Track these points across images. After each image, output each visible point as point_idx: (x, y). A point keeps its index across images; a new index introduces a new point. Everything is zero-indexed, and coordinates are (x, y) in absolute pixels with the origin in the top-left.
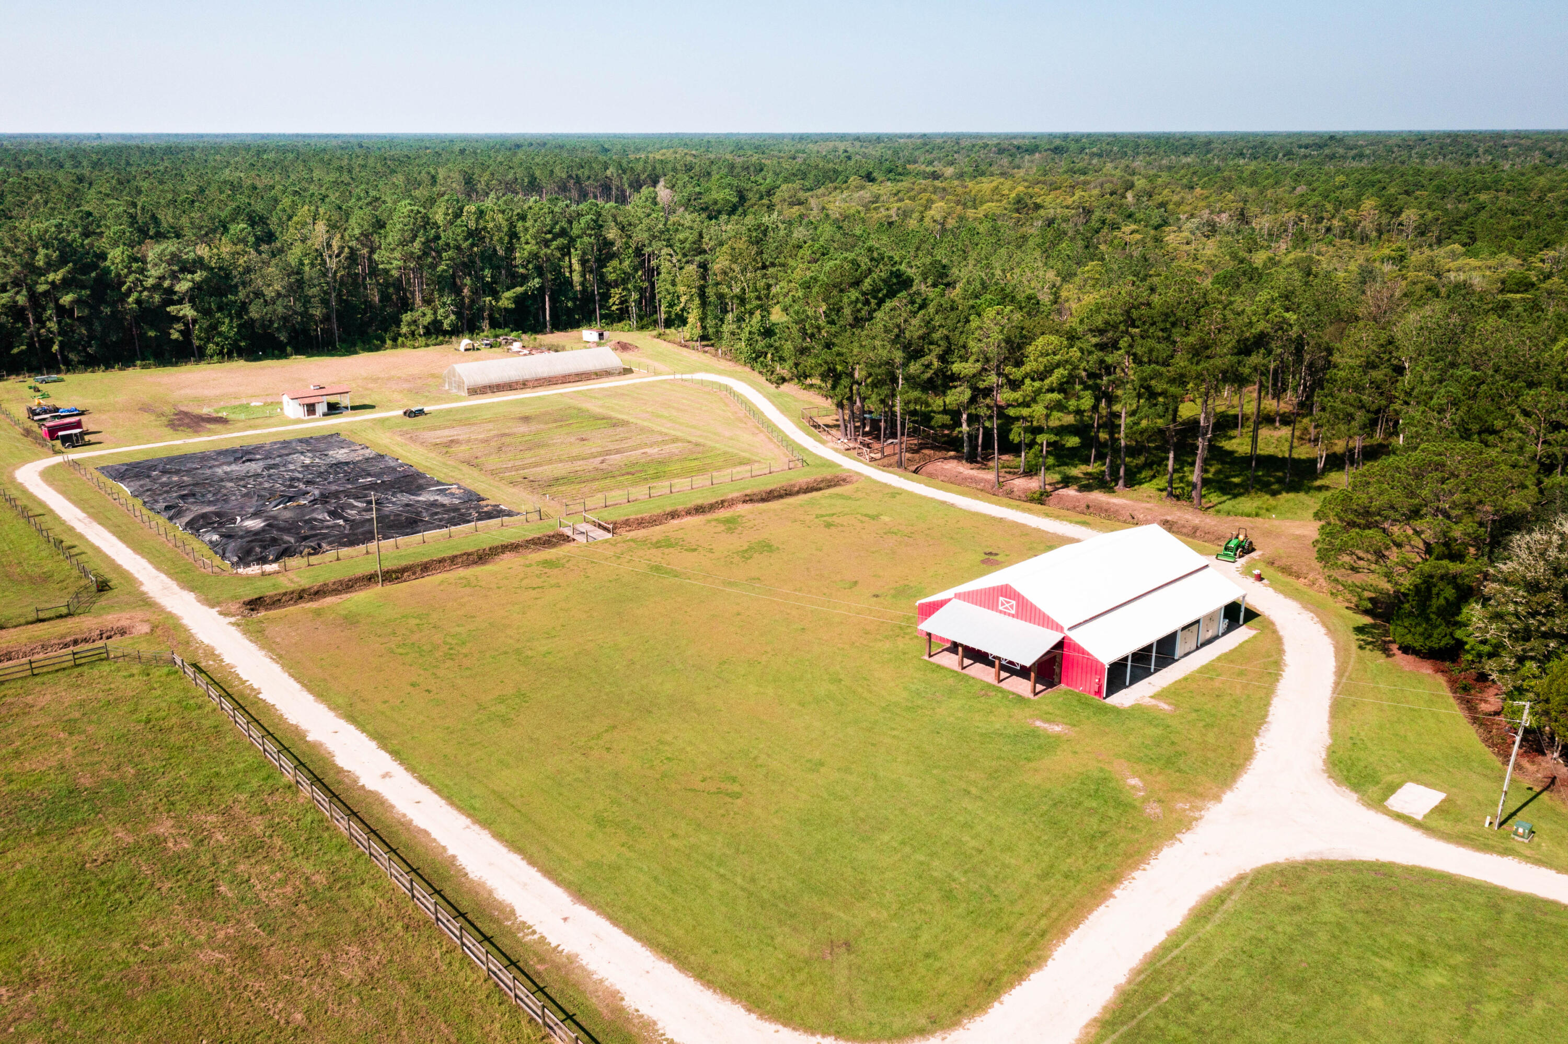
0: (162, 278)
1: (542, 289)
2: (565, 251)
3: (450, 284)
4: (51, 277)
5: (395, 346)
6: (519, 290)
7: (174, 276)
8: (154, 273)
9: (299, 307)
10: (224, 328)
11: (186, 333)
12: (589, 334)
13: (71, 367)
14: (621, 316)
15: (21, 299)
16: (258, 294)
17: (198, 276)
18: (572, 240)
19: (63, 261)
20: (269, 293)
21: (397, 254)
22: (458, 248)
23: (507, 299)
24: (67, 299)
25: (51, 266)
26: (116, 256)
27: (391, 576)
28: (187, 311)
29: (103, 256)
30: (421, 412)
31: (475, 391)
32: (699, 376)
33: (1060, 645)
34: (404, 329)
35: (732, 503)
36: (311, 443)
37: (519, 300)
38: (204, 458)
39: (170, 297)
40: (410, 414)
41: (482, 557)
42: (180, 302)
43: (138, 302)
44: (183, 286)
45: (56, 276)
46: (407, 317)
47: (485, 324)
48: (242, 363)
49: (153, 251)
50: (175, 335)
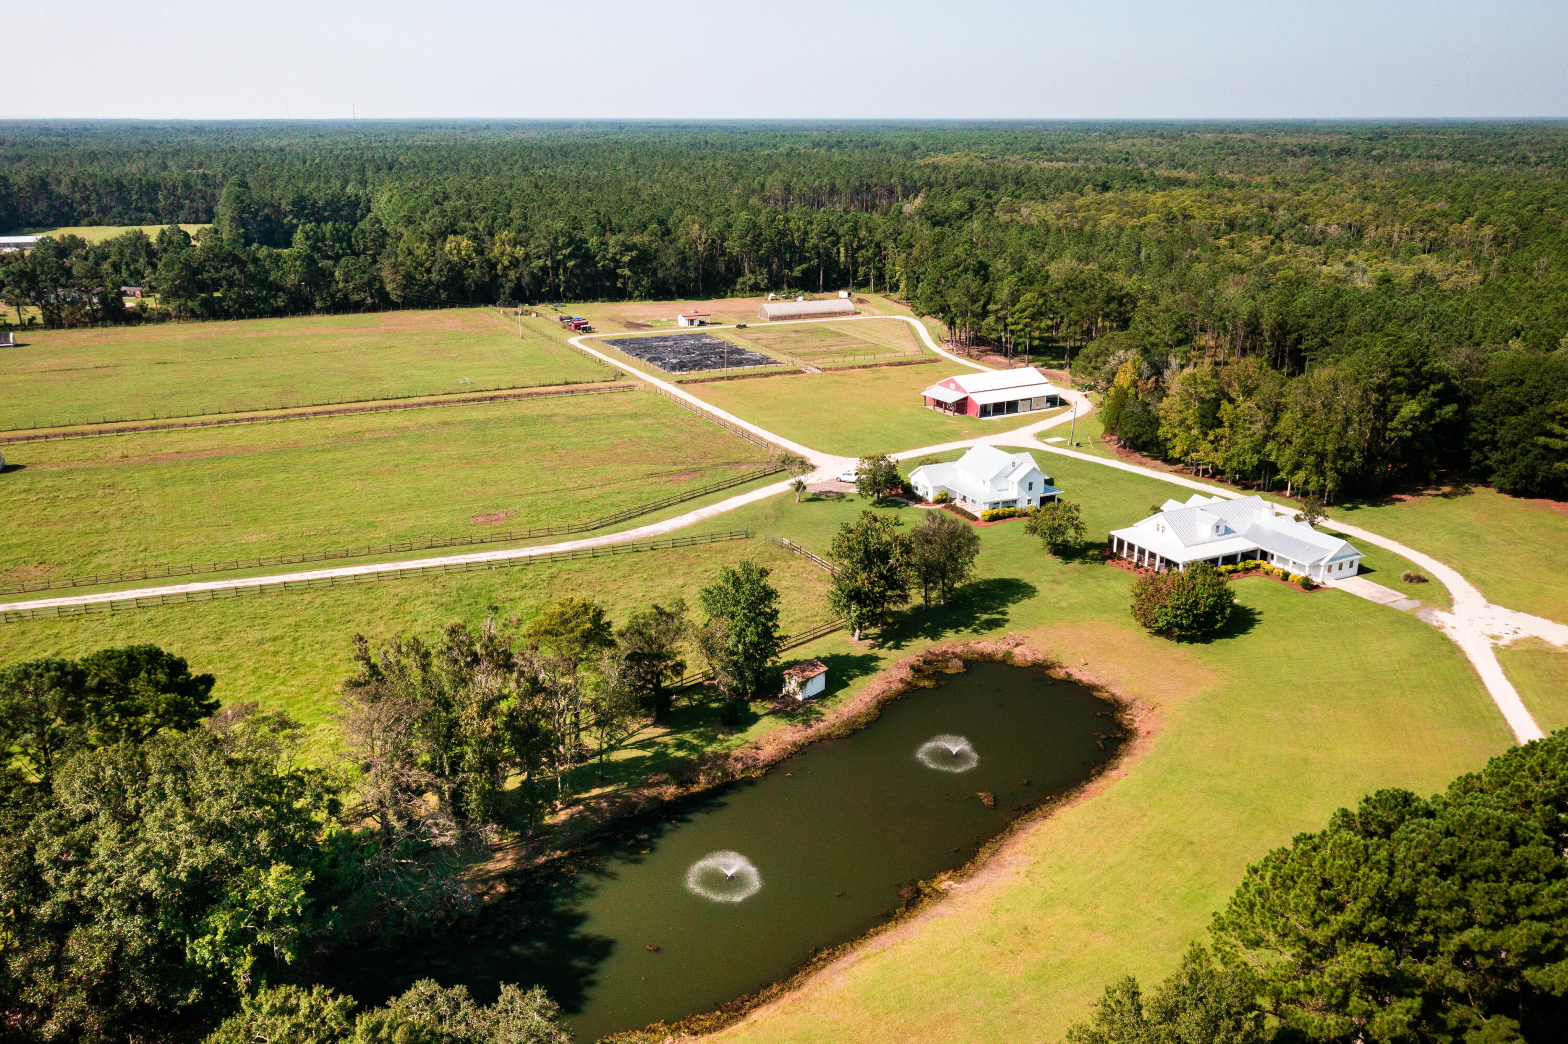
0: (616, 254)
1: (818, 266)
2: (836, 243)
3: (765, 262)
4: (564, 252)
5: (732, 297)
6: (805, 266)
7: (622, 255)
8: (612, 250)
9: (683, 273)
10: (644, 283)
11: (624, 284)
12: (843, 294)
13: (569, 300)
14: (863, 284)
15: (549, 263)
16: (663, 265)
17: (634, 253)
18: (839, 238)
19: (569, 244)
20: (669, 264)
21: (737, 244)
22: (771, 241)
23: (797, 271)
24: (571, 264)
25: (565, 246)
26: (593, 242)
27: (729, 378)
28: (627, 272)
29: (586, 242)
30: (745, 326)
31: (774, 318)
32: (897, 317)
33: (966, 399)
34: (738, 287)
35: (881, 365)
36: (692, 336)
37: (804, 272)
38: (646, 339)
39: (617, 263)
40: (739, 327)
41: (767, 375)
42: (623, 267)
43: (603, 266)
44: (626, 259)
45: (566, 252)
46: (740, 280)
47: (785, 287)
48: (651, 302)
49: (612, 240)
50: (619, 285)
